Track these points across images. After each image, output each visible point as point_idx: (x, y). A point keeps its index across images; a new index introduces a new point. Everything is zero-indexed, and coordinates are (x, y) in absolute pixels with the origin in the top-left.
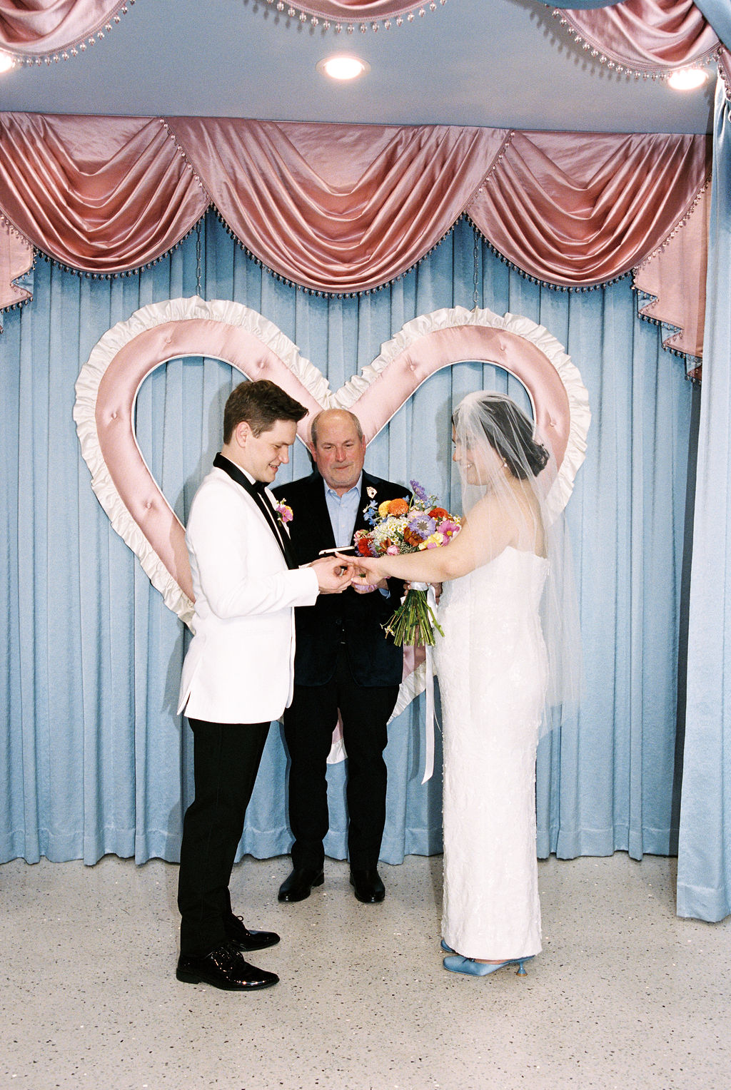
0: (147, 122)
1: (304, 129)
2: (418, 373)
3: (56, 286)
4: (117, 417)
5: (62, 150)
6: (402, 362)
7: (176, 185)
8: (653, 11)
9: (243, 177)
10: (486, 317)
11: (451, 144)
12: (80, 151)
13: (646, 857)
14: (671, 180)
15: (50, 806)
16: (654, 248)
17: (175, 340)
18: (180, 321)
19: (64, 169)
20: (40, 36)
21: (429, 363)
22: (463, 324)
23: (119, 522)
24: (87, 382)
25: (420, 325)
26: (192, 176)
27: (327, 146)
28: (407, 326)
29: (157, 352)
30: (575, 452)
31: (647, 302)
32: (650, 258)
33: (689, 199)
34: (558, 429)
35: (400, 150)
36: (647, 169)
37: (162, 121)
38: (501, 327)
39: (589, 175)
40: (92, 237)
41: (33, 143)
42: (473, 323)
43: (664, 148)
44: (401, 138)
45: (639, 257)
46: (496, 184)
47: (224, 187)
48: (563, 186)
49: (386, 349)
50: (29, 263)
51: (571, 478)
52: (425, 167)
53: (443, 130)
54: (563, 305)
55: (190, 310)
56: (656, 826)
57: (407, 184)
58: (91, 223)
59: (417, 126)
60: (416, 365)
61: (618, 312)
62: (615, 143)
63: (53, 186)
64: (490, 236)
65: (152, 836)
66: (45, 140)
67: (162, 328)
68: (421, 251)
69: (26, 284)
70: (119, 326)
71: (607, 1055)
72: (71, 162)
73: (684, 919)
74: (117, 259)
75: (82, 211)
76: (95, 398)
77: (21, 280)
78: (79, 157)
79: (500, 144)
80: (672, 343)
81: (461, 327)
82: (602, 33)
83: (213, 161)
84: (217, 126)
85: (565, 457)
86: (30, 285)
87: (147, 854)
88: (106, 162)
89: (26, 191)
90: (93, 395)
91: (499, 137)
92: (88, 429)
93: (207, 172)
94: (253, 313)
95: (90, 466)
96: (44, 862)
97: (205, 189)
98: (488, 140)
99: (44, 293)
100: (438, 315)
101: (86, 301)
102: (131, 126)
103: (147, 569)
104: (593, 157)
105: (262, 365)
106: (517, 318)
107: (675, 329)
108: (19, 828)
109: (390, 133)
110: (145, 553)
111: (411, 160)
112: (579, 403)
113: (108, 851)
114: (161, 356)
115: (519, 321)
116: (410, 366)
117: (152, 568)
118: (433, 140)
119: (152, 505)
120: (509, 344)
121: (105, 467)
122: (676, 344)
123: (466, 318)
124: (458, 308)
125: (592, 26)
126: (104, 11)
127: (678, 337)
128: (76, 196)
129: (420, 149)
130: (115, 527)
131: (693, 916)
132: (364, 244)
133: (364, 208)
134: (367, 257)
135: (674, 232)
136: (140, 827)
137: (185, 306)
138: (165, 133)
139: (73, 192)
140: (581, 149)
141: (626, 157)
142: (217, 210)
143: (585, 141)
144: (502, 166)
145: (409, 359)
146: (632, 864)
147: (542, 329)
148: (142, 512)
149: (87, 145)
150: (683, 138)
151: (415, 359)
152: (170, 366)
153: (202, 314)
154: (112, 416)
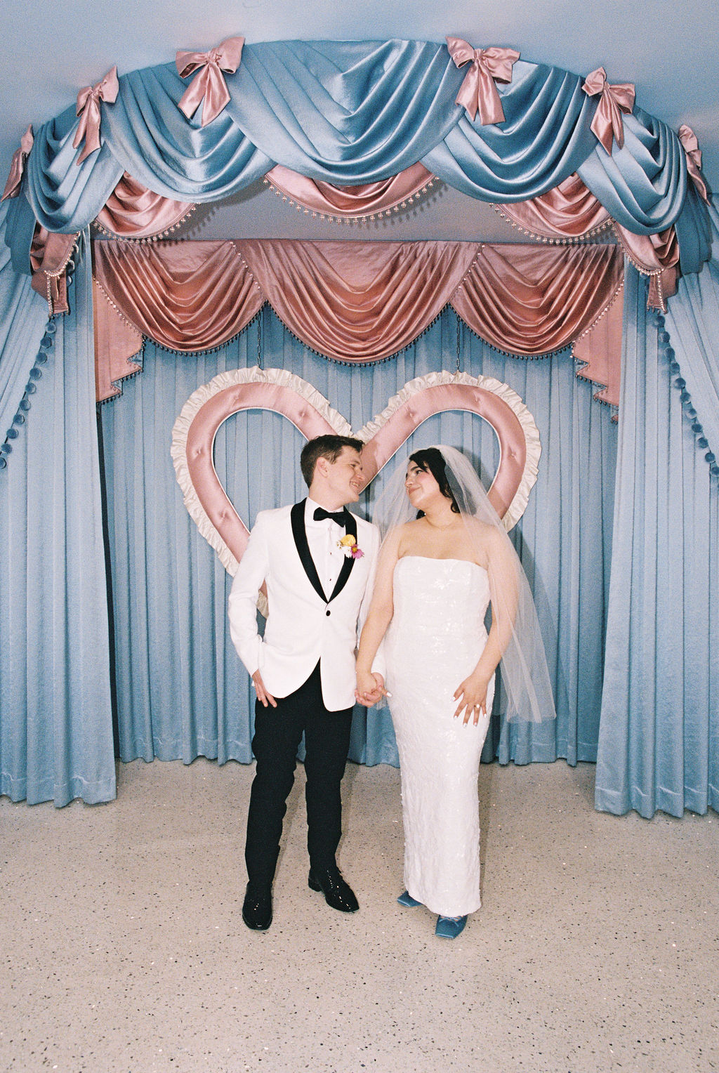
0: (221, 243)
1: (332, 245)
2: (416, 420)
3: (159, 362)
4: (201, 453)
5: (161, 266)
6: (404, 412)
7: (241, 289)
8: (560, 200)
9: (288, 281)
10: (464, 378)
11: (439, 254)
12: (175, 266)
13: (580, 764)
14: (599, 278)
15: (159, 722)
16: (586, 327)
17: (241, 398)
18: (245, 384)
19: (163, 279)
20: (137, 227)
21: (423, 412)
22: (448, 383)
23: (203, 528)
24: (179, 429)
25: (417, 384)
26: (253, 281)
27: (349, 257)
28: (408, 385)
29: (228, 406)
30: (530, 475)
31: (581, 366)
32: (583, 335)
33: (612, 292)
34: (518, 458)
35: (402, 259)
36: (581, 270)
37: (232, 243)
38: (475, 385)
39: (538, 275)
40: (181, 327)
41: (142, 262)
42: (456, 382)
43: (593, 255)
44: (403, 250)
45: (576, 334)
46: (471, 285)
47: (275, 289)
48: (519, 283)
49: (391, 402)
50: (139, 346)
51: (527, 494)
52: (419, 271)
53: (431, 245)
54: (521, 366)
55: (251, 376)
56: (586, 741)
57: (406, 283)
58: (182, 318)
59: (414, 242)
60: (414, 413)
61: (561, 374)
62: (558, 251)
63: (156, 292)
64: (467, 319)
65: (230, 745)
66: (149, 259)
67: (232, 389)
68: (417, 332)
69: (137, 360)
70: (202, 389)
71: (529, 913)
72: (168, 275)
73: (599, 812)
74: (200, 342)
75: (176, 309)
76: (186, 440)
77: (134, 358)
78: (173, 270)
79: (474, 254)
80: (600, 395)
81: (446, 386)
82: (524, 216)
83: (266, 271)
84: (270, 246)
85: (523, 479)
86: (140, 361)
87: (226, 757)
88: (194, 272)
89: (136, 295)
90: (184, 438)
91: (473, 249)
92: (181, 463)
93: (263, 279)
94: (296, 377)
95: (183, 488)
96: (157, 762)
97: (261, 291)
98: (465, 250)
99: (150, 365)
100: (429, 377)
101: (180, 371)
102: (209, 246)
103: (223, 561)
104: (542, 262)
105: (303, 414)
106: (488, 378)
107: (601, 386)
108: (139, 738)
109: (393, 247)
110: (221, 549)
111: (409, 266)
112: (533, 439)
113: (199, 754)
114: (232, 409)
115: (488, 380)
116: (410, 415)
117: (226, 560)
118: (425, 252)
119: (227, 516)
120: (482, 397)
121: (193, 488)
122: (603, 396)
123: (450, 379)
124: (444, 371)
125: (518, 212)
126: (180, 210)
127: (604, 392)
128: (172, 298)
129: (415, 258)
130: (200, 531)
131: (606, 810)
132: (376, 327)
133: (375, 302)
134: (377, 337)
135: (601, 314)
136: (220, 739)
137: (249, 374)
138: (233, 251)
139: (169, 295)
140: (533, 256)
141: (565, 261)
142: (270, 305)
143: (537, 250)
144: (476, 270)
145: (409, 408)
146: (569, 770)
147: (506, 386)
148: (219, 521)
149: (179, 261)
150: (608, 246)
151: (413, 408)
152: (238, 416)
153: (260, 379)
154: (198, 452)
